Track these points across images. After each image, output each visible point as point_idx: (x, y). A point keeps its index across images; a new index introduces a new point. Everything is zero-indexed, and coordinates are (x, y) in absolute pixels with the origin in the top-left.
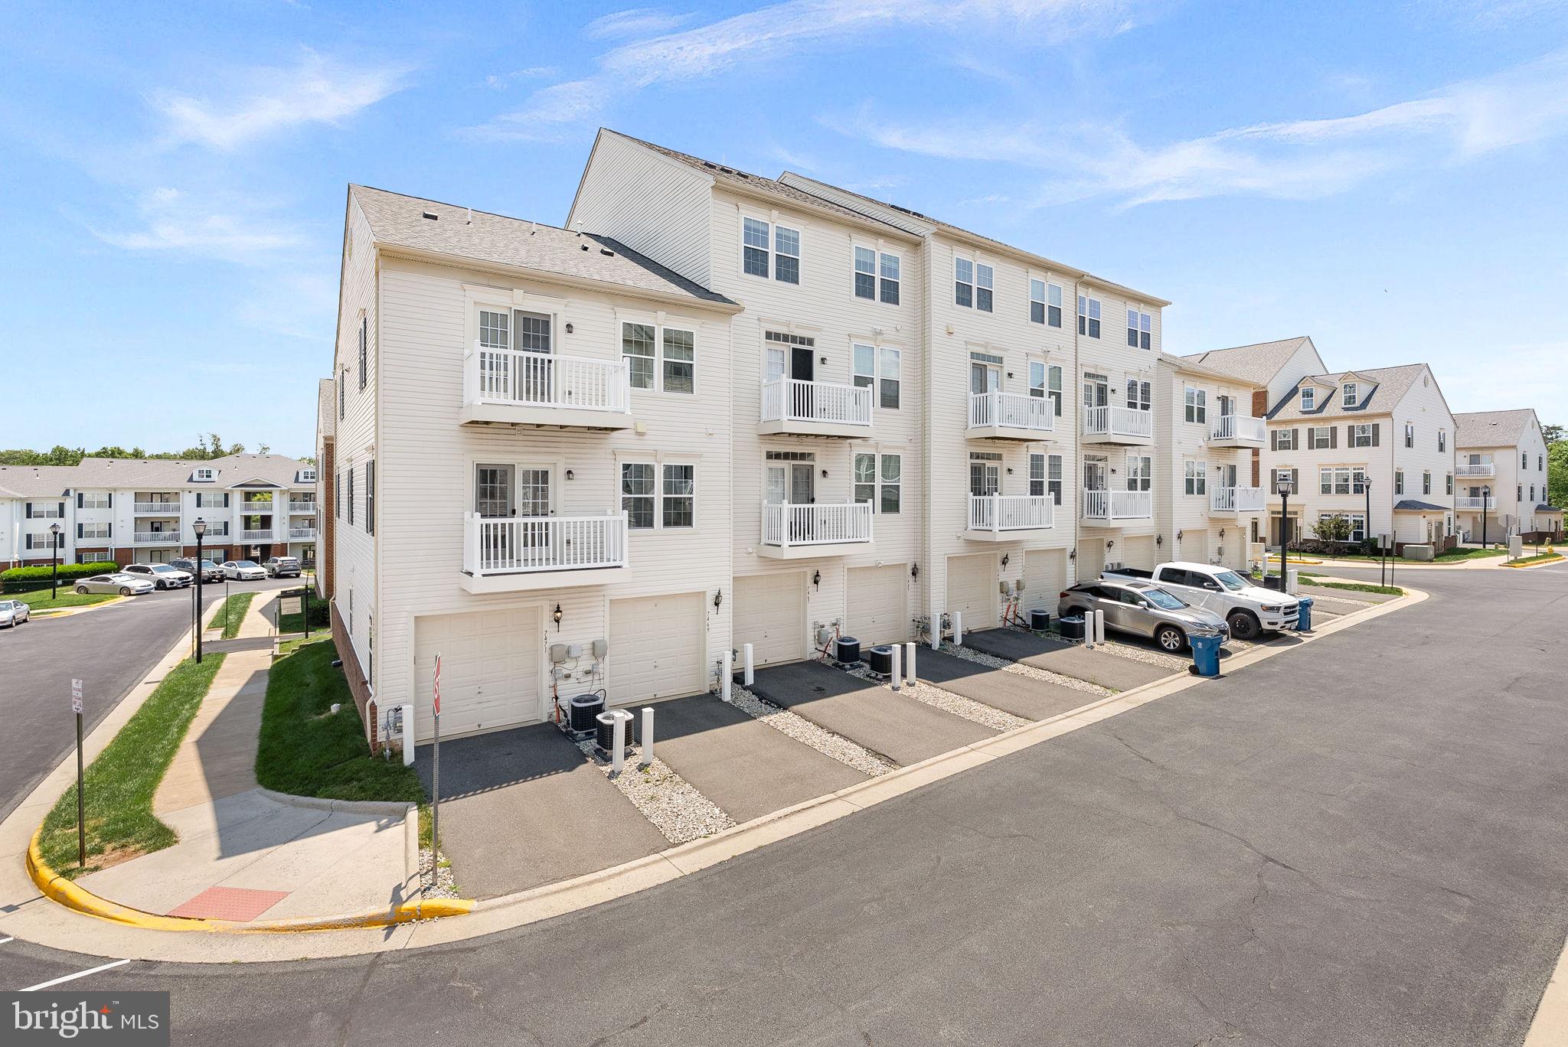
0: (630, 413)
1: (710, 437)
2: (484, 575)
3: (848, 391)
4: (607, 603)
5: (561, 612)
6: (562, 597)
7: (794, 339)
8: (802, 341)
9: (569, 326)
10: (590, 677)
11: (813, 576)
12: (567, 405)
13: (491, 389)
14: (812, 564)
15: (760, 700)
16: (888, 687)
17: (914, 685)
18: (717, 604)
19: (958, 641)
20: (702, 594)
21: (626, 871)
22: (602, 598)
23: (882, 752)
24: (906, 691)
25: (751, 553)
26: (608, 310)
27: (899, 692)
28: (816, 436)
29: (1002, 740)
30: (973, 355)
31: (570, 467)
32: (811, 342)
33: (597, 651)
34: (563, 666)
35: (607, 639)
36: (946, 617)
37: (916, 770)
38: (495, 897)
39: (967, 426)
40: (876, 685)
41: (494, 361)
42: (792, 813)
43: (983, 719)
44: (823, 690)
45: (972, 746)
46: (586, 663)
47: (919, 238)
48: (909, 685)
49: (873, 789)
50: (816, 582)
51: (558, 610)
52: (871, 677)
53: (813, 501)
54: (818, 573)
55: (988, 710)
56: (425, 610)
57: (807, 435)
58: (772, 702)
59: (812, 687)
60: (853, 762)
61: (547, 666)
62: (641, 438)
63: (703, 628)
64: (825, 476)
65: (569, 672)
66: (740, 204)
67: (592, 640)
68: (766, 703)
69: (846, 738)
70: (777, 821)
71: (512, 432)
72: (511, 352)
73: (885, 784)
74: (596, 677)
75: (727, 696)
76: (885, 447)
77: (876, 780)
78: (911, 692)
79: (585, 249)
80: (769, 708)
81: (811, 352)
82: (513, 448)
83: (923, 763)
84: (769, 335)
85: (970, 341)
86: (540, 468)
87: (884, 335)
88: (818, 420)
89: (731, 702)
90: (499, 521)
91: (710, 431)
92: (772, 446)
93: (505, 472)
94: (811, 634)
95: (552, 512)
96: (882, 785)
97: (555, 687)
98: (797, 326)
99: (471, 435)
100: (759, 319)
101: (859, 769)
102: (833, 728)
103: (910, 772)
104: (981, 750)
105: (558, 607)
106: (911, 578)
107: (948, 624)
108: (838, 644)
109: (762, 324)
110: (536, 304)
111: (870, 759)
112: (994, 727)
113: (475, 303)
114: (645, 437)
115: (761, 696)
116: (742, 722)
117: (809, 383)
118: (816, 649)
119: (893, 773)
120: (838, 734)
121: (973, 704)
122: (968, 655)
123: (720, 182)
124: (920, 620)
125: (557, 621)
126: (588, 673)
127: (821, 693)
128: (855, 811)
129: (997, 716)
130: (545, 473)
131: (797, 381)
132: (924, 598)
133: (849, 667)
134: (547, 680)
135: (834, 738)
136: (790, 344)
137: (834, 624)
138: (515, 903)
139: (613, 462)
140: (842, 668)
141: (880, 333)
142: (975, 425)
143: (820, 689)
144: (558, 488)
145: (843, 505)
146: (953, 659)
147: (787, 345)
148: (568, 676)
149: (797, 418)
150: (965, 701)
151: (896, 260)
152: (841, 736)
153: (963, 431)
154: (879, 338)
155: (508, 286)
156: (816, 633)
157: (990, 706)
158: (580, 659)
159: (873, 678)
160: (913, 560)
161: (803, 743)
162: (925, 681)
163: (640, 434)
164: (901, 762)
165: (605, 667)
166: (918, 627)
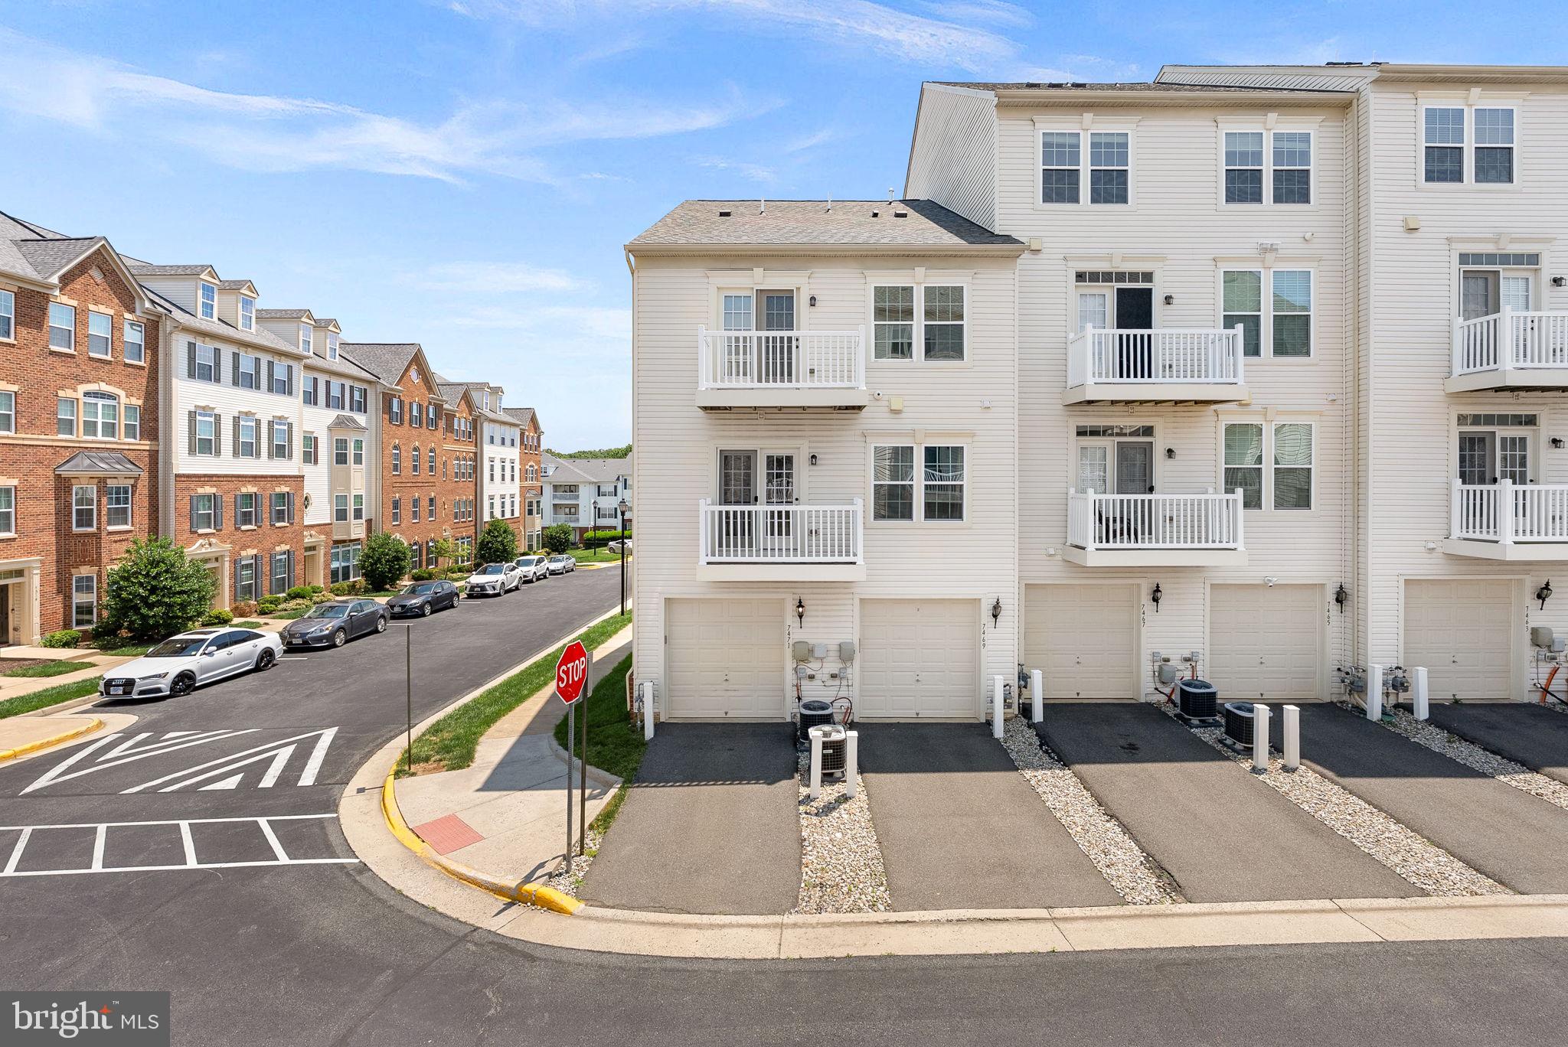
0: (865, 388)
1: (987, 410)
2: (708, 563)
3: (1211, 337)
4: (857, 602)
5: (803, 607)
6: (806, 591)
7: (1120, 277)
8: (1134, 277)
9: (813, 299)
10: (837, 682)
11: (1151, 591)
12: (809, 384)
13: (738, 374)
14: (1148, 575)
15: (1041, 746)
16: (1246, 765)
17: (1294, 770)
18: (995, 616)
19: (1422, 712)
20: (976, 602)
21: (731, 926)
22: (851, 596)
23: (1168, 867)
24: (1275, 779)
25: (1051, 555)
26: (859, 275)
27: (1261, 778)
28: (1157, 402)
29: (1417, 909)
30: (1464, 258)
31: (814, 451)
32: (1148, 277)
33: (845, 654)
34: (808, 665)
35: (856, 642)
36: (1400, 674)
37: (1209, 914)
38: (604, 906)
39: (1450, 373)
40: (1227, 759)
41: (741, 344)
42: (970, 921)
43: (1397, 859)
44: (1137, 749)
45: (1343, 903)
46: (833, 666)
47: (1349, 95)
48: (1285, 769)
49: (1113, 924)
50: (1156, 600)
51: (800, 605)
52: (1225, 745)
53: (1151, 490)
54: (1158, 587)
55: (1418, 845)
56: (675, 592)
57: (1142, 402)
58: (1053, 751)
59: (1122, 742)
60: (1112, 871)
61: (790, 665)
62: (897, 416)
63: (977, 644)
64: (1170, 457)
65: (813, 673)
66: (1035, 118)
67: (838, 642)
68: (1046, 752)
69: (1126, 829)
70: (943, 924)
71: (753, 416)
72: (754, 334)
73: (1139, 921)
74: (844, 682)
75: (999, 731)
76: (1279, 413)
77: (1130, 909)
78: (1283, 783)
79: (875, 215)
80: (1046, 759)
81: (1150, 291)
82: (754, 433)
83: (1227, 906)
84: (1080, 277)
85: (1454, 235)
86: (784, 453)
87: (1280, 251)
88: (1160, 380)
89: (1002, 740)
90: (739, 508)
91: (987, 404)
92: (1085, 419)
93: (749, 458)
94: (1147, 669)
95: (797, 499)
96: (1132, 922)
97: (798, 687)
98: (1124, 259)
99: (714, 422)
100: (1065, 258)
101: (1113, 883)
102: (1114, 808)
103: (1195, 915)
104: (1357, 915)
105: (800, 602)
106: (1334, 607)
107: (1402, 684)
108: (1181, 689)
109: (1070, 264)
110: (777, 280)
111: (1142, 872)
112: (1413, 879)
113: (718, 288)
114: (903, 415)
115: (1045, 740)
116: (998, 770)
117: (1145, 332)
118: (1156, 689)
119: (1167, 906)
120: (1117, 819)
121: (1393, 827)
122: (1436, 740)
123: (1003, 97)
124: (1349, 670)
125: (801, 616)
126: (834, 676)
127: (1131, 753)
128: (1058, 949)
129: (1433, 860)
130: (789, 459)
131: (1125, 332)
132: (1356, 637)
133: (1198, 722)
134: (790, 678)
135: (1108, 825)
136: (1114, 284)
137: (1187, 660)
138: (612, 920)
139: (863, 444)
140: (1187, 722)
141: (1272, 249)
142: (1466, 370)
143: (1132, 747)
144: (802, 475)
145: (1203, 497)
146: (1402, 741)
147: (1110, 286)
148: (811, 677)
149: (1125, 379)
150: (1379, 820)
151: (1306, 138)
152: (1121, 824)
153: (1441, 381)
154: (1270, 256)
155: (749, 266)
156: (1156, 668)
157: (1429, 839)
158: (824, 660)
159: (1228, 747)
160: (1340, 580)
161: (1058, 821)
162: (1319, 768)
163: (896, 412)
164: (1190, 893)
165: (854, 672)
166: (1343, 682)
